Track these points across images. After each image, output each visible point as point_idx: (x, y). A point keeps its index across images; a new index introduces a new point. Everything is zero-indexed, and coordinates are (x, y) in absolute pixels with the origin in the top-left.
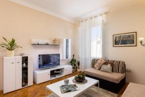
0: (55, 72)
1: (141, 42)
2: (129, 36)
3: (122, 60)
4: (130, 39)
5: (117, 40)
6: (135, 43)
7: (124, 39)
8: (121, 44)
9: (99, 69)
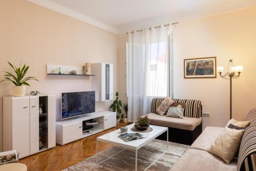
0: (88, 124)
1: (220, 73)
2: (207, 63)
3: (197, 99)
4: (208, 66)
5: (191, 67)
6: (214, 73)
7: (200, 67)
8: (196, 74)
9: (165, 114)
